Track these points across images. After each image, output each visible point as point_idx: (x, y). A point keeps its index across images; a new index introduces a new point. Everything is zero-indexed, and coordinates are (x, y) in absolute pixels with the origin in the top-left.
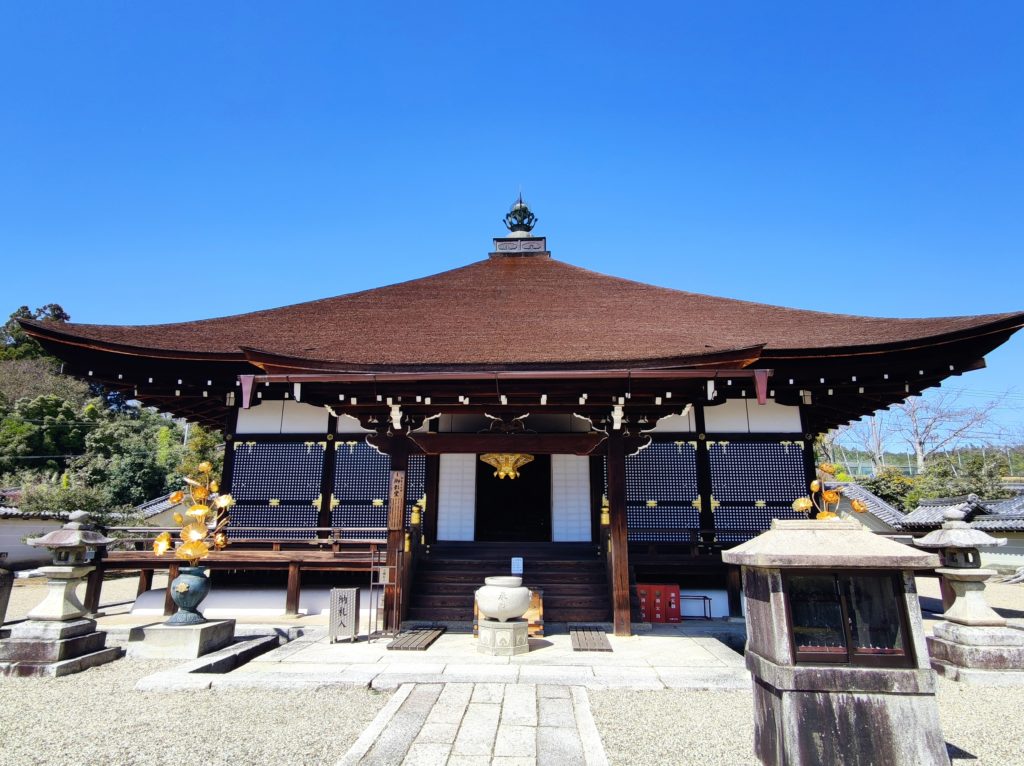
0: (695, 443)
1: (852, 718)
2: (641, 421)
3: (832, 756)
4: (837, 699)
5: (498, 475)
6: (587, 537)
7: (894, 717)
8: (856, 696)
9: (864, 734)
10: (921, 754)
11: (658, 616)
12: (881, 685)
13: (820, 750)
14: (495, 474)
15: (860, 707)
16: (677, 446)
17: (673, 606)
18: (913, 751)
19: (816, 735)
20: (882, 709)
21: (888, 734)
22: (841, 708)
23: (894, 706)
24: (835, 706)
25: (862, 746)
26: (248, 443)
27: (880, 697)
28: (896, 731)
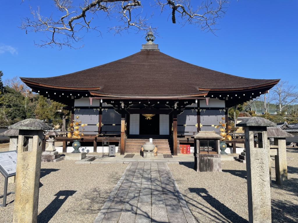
0: (197, 110)
1: (207, 161)
2: (182, 106)
3: (204, 166)
4: (205, 158)
5: (146, 119)
6: (168, 134)
7: (214, 161)
8: (208, 158)
9: (209, 163)
10: (217, 166)
11: (185, 152)
12: (212, 156)
13: (202, 166)
14: (146, 118)
15: (209, 160)
16: (192, 111)
17: (189, 150)
18: (216, 166)
19: (202, 164)
20: (212, 159)
21: (213, 163)
22: (206, 160)
23: (214, 159)
24: (205, 159)
25: (208, 165)
26: (78, 109)
27: (212, 158)
28: (214, 163)
